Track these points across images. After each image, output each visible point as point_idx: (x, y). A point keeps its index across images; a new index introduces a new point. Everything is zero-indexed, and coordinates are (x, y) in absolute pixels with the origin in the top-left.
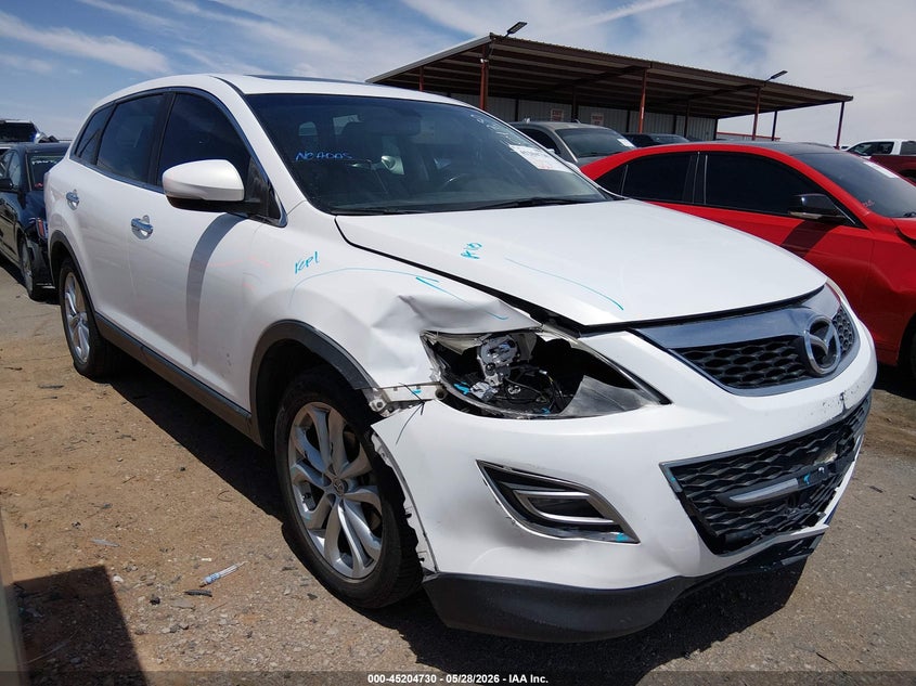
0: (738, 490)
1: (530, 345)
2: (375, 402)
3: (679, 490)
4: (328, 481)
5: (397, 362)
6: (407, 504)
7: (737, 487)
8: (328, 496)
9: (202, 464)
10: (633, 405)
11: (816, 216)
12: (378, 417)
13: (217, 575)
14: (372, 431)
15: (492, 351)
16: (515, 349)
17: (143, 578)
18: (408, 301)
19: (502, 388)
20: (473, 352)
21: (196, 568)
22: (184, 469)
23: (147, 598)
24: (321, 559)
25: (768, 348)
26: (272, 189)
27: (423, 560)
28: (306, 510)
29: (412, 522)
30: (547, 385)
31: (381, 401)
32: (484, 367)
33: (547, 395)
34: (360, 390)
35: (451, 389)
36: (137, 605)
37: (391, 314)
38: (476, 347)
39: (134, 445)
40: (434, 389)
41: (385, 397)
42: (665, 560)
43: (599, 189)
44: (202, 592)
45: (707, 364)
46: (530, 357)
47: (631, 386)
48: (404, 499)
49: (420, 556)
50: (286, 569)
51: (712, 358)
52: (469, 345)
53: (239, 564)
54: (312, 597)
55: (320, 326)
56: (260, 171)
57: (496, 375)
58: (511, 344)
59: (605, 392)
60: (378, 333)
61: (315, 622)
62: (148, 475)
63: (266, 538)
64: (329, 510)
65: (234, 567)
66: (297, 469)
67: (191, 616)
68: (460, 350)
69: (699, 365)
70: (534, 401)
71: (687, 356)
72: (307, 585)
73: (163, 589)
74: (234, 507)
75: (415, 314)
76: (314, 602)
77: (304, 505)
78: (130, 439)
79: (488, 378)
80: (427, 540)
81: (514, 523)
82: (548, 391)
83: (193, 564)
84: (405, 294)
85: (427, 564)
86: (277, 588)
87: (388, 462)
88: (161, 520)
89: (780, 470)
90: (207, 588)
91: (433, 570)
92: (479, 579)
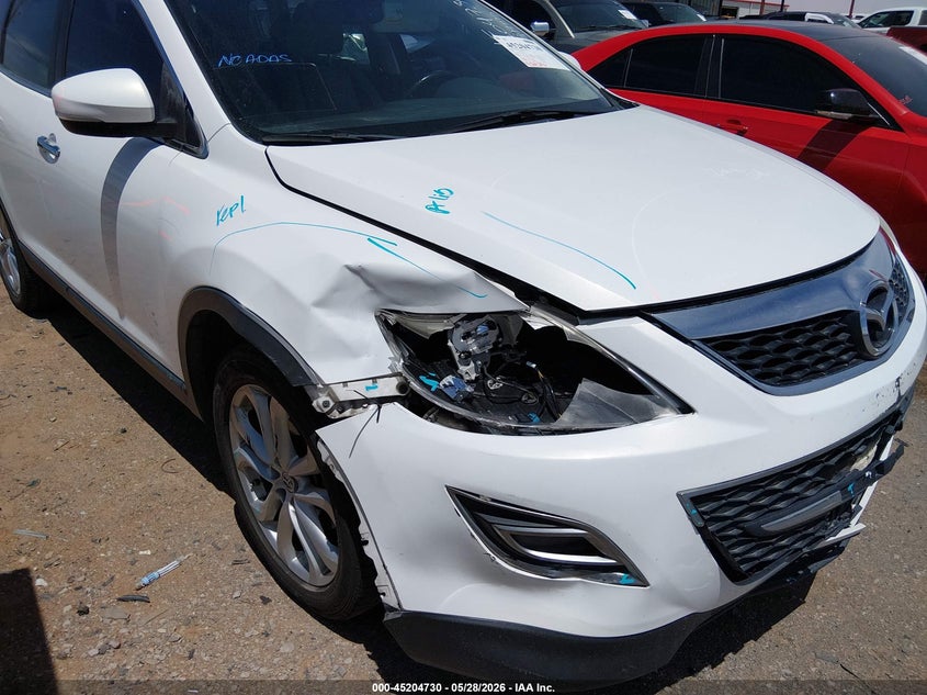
0: (771, 515)
1: (515, 331)
2: (319, 402)
3: (701, 524)
4: (276, 475)
5: (347, 350)
6: (363, 528)
7: (769, 511)
8: (278, 491)
9: (145, 424)
10: (645, 415)
11: (847, 116)
12: (325, 420)
13: (156, 574)
14: (318, 438)
15: (466, 336)
16: (496, 332)
17: (71, 580)
18: (358, 272)
19: (479, 383)
20: (443, 337)
21: (133, 564)
22: (124, 431)
23: (74, 607)
24: (274, 557)
25: (815, 329)
26: (189, 106)
27: (384, 594)
28: (256, 499)
29: (369, 550)
30: (537, 379)
31: (328, 399)
32: (456, 355)
33: (536, 392)
34: (302, 387)
35: (414, 385)
36: (62, 618)
37: (336, 289)
38: (446, 331)
39: (70, 400)
40: (395, 381)
41: (332, 395)
42: (678, 601)
43: (601, 90)
44: (136, 598)
45: (740, 357)
46: (515, 343)
47: (645, 391)
48: (359, 522)
49: (380, 590)
50: (236, 563)
51: (745, 348)
52: (438, 328)
53: (182, 558)
54: (265, 601)
55: (247, 301)
56: (173, 81)
57: (472, 365)
58: (491, 326)
59: (610, 400)
60: (319, 313)
61: (267, 635)
62: (84, 440)
63: (215, 521)
64: (280, 506)
65: (175, 563)
66: (241, 454)
67: (124, 631)
68: (426, 334)
69: (729, 358)
70: (520, 399)
71: (715, 348)
72: (260, 584)
73: (93, 594)
74: (178, 481)
75: (367, 288)
76: (267, 608)
77: (253, 494)
78: (66, 392)
79: (462, 369)
80: (387, 573)
81: (493, 560)
82: (537, 386)
83: (129, 558)
84: (353, 263)
85: (389, 600)
86: (226, 589)
87: (338, 476)
88: (95, 500)
89: (819, 483)
90: (145, 592)
91: (397, 607)
92: (452, 619)
